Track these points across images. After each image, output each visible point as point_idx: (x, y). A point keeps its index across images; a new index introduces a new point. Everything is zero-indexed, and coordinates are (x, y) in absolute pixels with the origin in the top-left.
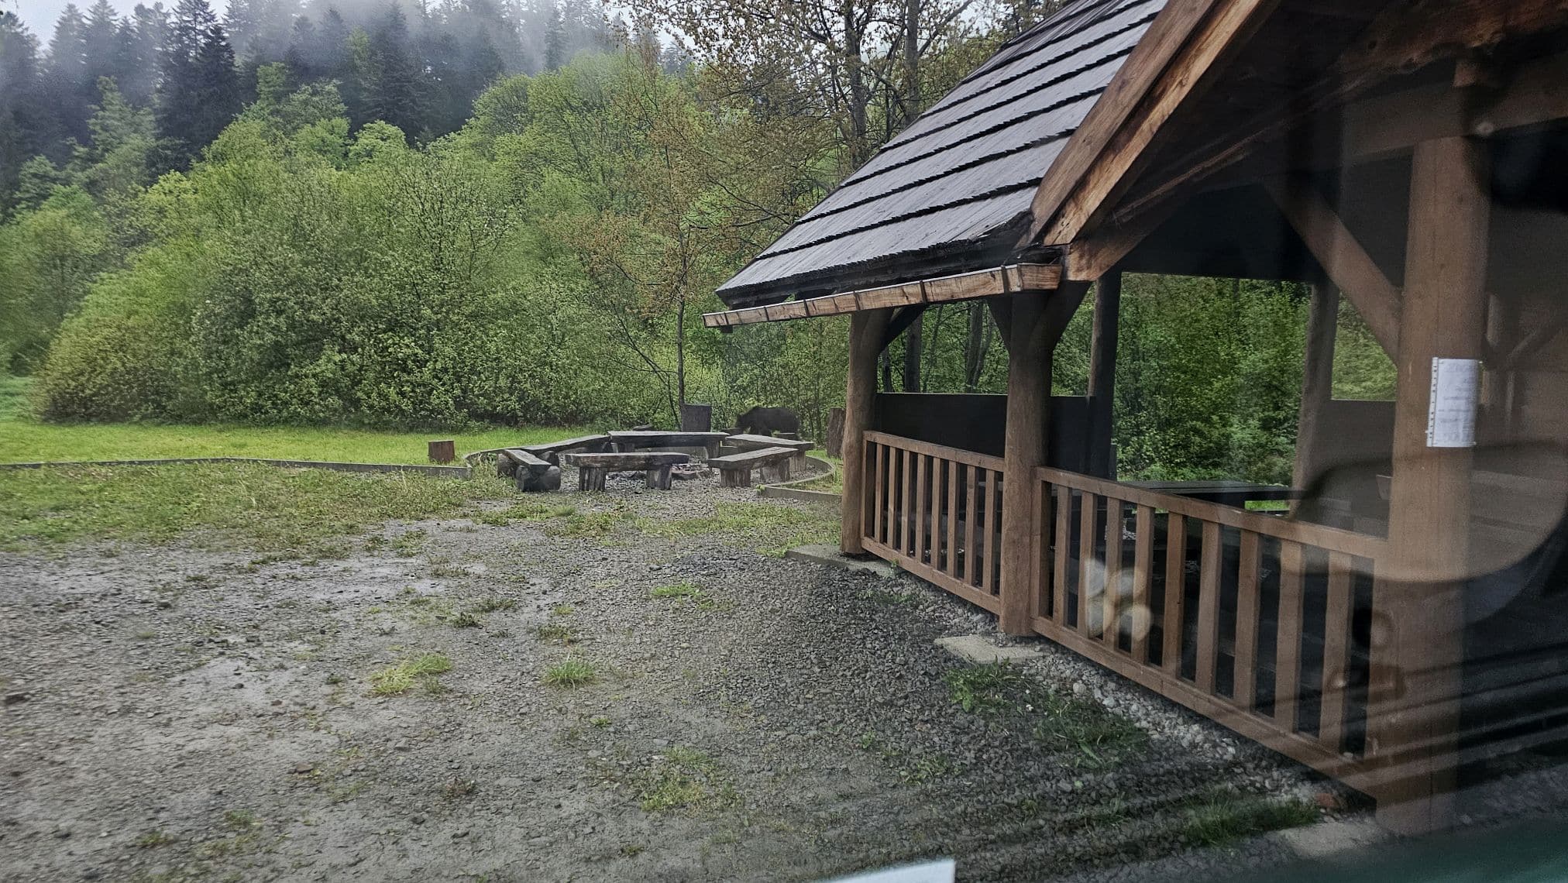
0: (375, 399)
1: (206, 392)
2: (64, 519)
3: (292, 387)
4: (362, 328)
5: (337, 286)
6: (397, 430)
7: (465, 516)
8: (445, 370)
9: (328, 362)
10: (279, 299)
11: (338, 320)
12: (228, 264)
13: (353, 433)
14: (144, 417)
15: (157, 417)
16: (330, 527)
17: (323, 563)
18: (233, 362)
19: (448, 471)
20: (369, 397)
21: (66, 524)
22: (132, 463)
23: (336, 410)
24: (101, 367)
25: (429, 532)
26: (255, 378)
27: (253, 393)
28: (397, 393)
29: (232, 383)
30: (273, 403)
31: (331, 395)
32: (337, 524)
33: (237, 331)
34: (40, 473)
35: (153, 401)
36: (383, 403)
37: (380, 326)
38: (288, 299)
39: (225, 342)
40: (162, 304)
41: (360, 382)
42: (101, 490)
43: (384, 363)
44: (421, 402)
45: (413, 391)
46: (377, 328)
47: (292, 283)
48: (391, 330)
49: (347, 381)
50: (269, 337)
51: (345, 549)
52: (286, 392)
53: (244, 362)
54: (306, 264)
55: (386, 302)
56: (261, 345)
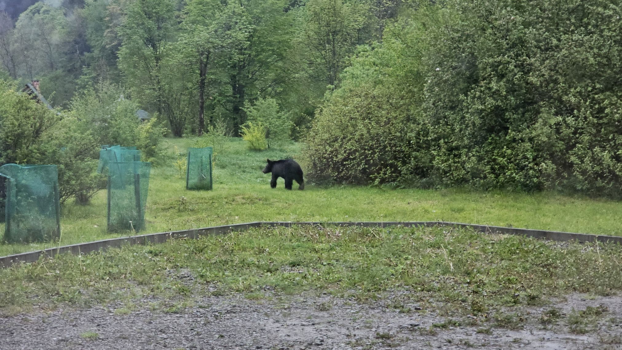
0: (588, 165)
1: (433, 158)
2: (296, 274)
3: (509, 151)
4: (578, 89)
5: (557, 46)
6: (610, 197)
9: (545, 125)
10: (500, 63)
11: (556, 82)
12: (457, 31)
13: (565, 199)
14: (383, 181)
15: (394, 181)
16: (514, 297)
17: (499, 331)
18: (457, 128)
20: (582, 162)
21: (297, 279)
22: (359, 224)
23: (549, 175)
24: (351, 134)
25: (611, 310)
26: (477, 143)
27: (474, 158)
28: (612, 157)
29: (457, 148)
30: (492, 169)
31: (545, 159)
32: (522, 294)
33: (461, 97)
34: (289, 231)
35: (392, 166)
37: (598, 86)
38: (509, 63)
39: (452, 108)
40: (402, 73)
41: (574, 146)
42: (332, 249)
43: (601, 125)
46: (594, 88)
48: (611, 89)
49: (561, 145)
50: (490, 102)
51: (521, 320)
52: (504, 157)
53: (467, 126)
54: (527, 25)
55: (604, 61)
56: (482, 110)
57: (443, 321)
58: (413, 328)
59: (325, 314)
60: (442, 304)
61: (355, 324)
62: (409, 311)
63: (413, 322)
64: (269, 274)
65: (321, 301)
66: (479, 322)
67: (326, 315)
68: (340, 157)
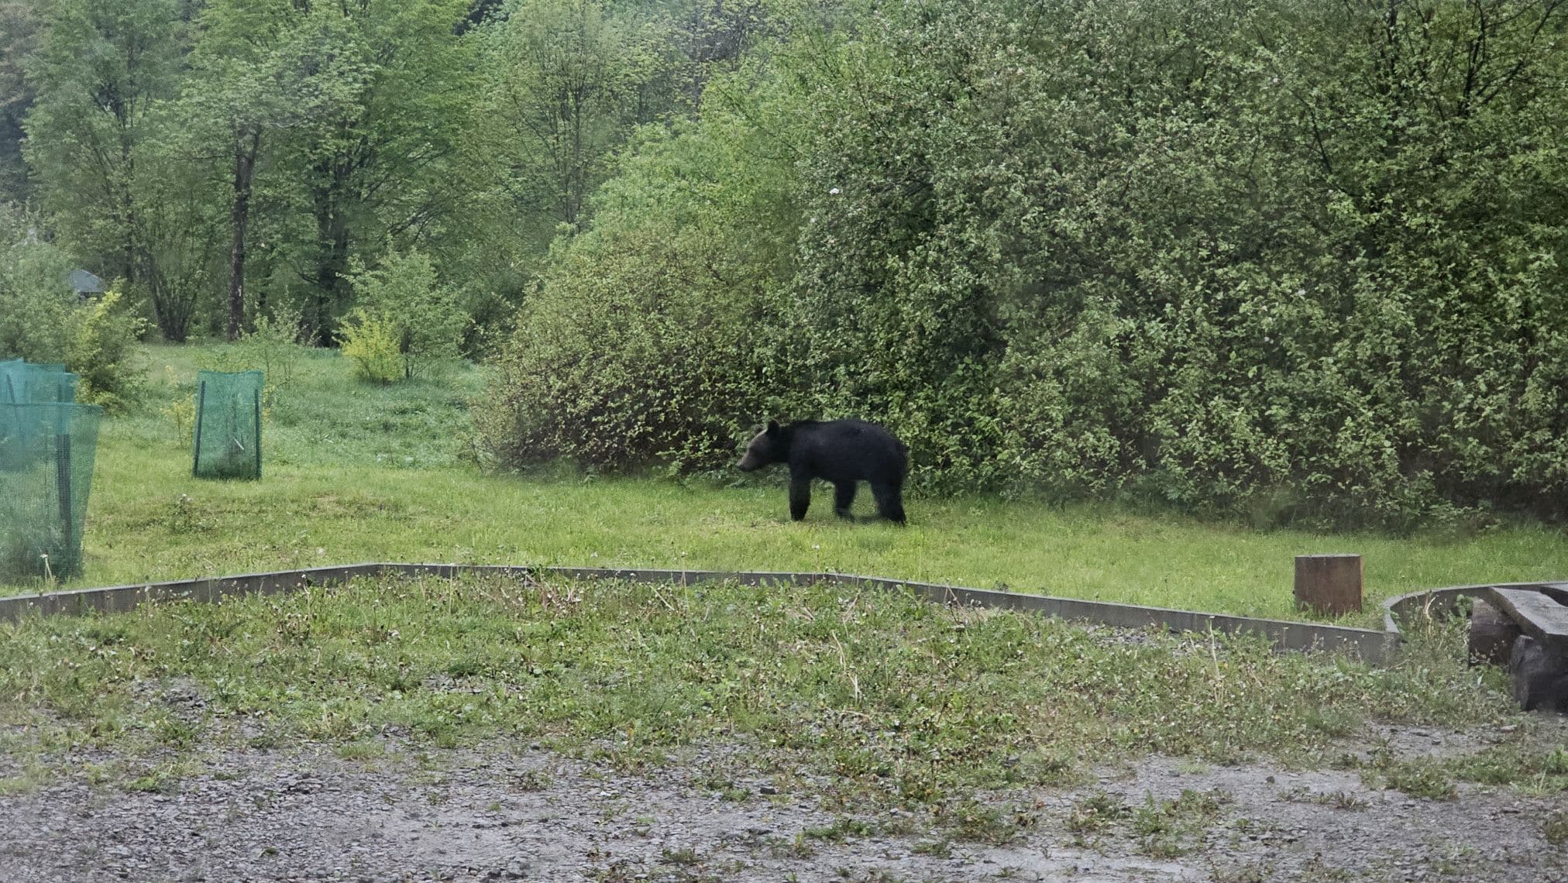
0: (1195, 438)
2: (463, 696)
3: (1006, 401)
4: (1177, 253)
5: (1128, 146)
6: (1248, 521)
7: (1347, 764)
8: (1379, 362)
9: (1093, 338)
10: (988, 181)
11: (1122, 233)
12: (886, 100)
13: (1139, 522)
14: (689, 467)
15: (718, 467)
16: (1007, 764)
17: (967, 850)
18: (880, 337)
19: (1331, 640)
20: (1183, 432)
21: (467, 708)
22: (625, 574)
23: (1102, 463)
24: (613, 347)
25: (1240, 800)
26: (927, 377)
27: (919, 416)
28: (1254, 423)
29: (879, 389)
30: (964, 442)
31: (1093, 422)
32: (1027, 757)
33: (892, 261)
34: (451, 586)
35: (712, 429)
36: (1217, 449)
37: (1223, 246)
38: (1009, 181)
39: (869, 289)
40: (745, 199)
41: (1163, 392)
42: (556, 635)
43: (1228, 342)
44: (1313, 448)
45: (1293, 418)
46: (1214, 251)
47: (1022, 140)
48: (1255, 256)
49: (1131, 390)
50: (962, 275)
51: (1022, 822)
52: (993, 415)
53: (904, 336)
54: (1056, 89)
55: (1241, 185)
56: (943, 297)
57: (830, 821)
58: (753, 840)
59: (535, 798)
60: (829, 781)
61: (610, 827)
62: (746, 796)
63: (756, 824)
64: (397, 694)
65: (524, 765)
66: (919, 827)
67: (538, 803)
68: (583, 403)
